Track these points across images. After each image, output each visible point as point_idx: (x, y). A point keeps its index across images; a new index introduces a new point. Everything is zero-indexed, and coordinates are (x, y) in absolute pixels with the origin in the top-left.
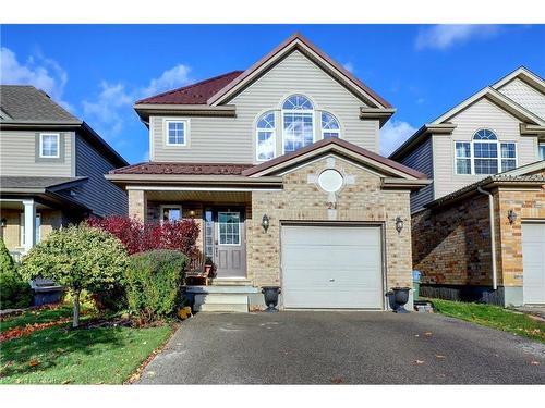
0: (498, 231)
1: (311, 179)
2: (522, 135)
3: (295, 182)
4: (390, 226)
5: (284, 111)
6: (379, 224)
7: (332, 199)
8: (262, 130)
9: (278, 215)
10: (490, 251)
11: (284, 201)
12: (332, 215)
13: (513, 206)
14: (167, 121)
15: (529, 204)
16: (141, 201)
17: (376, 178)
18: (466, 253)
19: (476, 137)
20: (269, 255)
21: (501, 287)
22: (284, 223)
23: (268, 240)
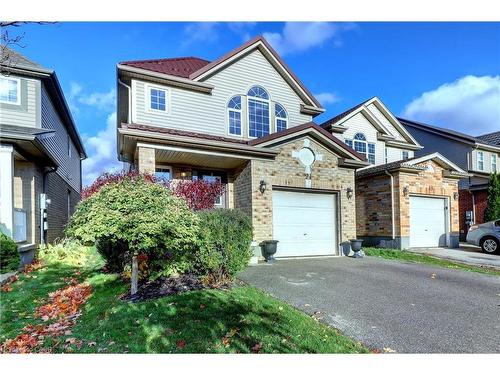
0: (398, 201)
1: (294, 154)
2: (379, 140)
3: (283, 155)
4: (344, 194)
5: (249, 97)
6: (336, 193)
7: (308, 171)
8: (232, 110)
9: (271, 181)
10: (391, 213)
11: (276, 169)
12: (308, 184)
13: (406, 185)
14: (148, 87)
15: (413, 184)
16: (153, 159)
17: (335, 159)
18: (366, 214)
19: (356, 138)
20: (264, 214)
21: (399, 237)
22: (275, 188)
23: (264, 201)
